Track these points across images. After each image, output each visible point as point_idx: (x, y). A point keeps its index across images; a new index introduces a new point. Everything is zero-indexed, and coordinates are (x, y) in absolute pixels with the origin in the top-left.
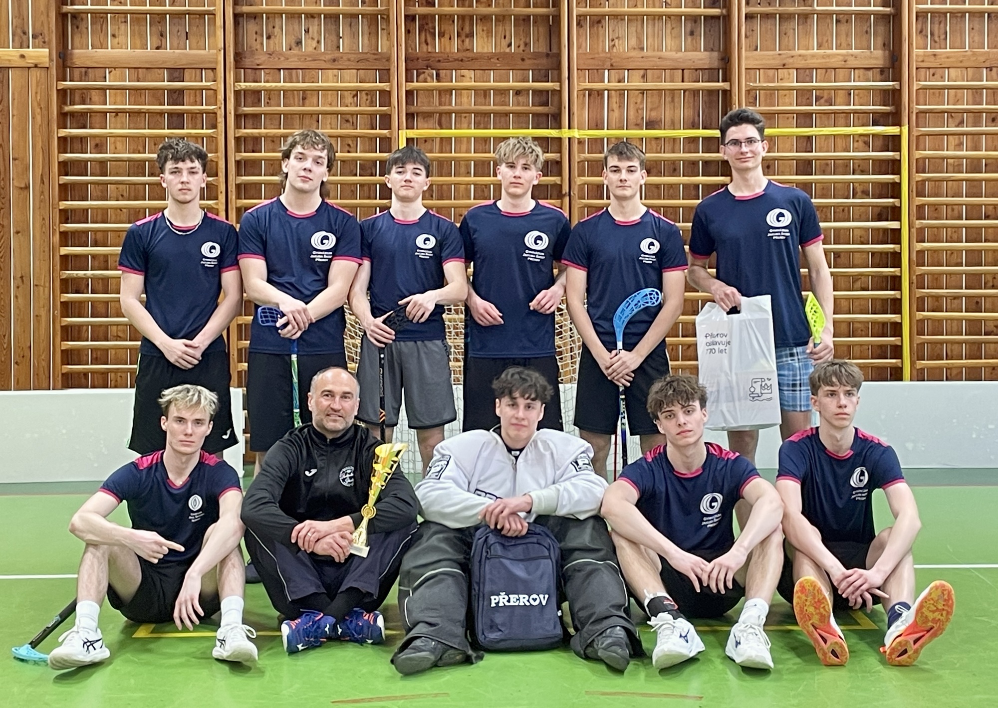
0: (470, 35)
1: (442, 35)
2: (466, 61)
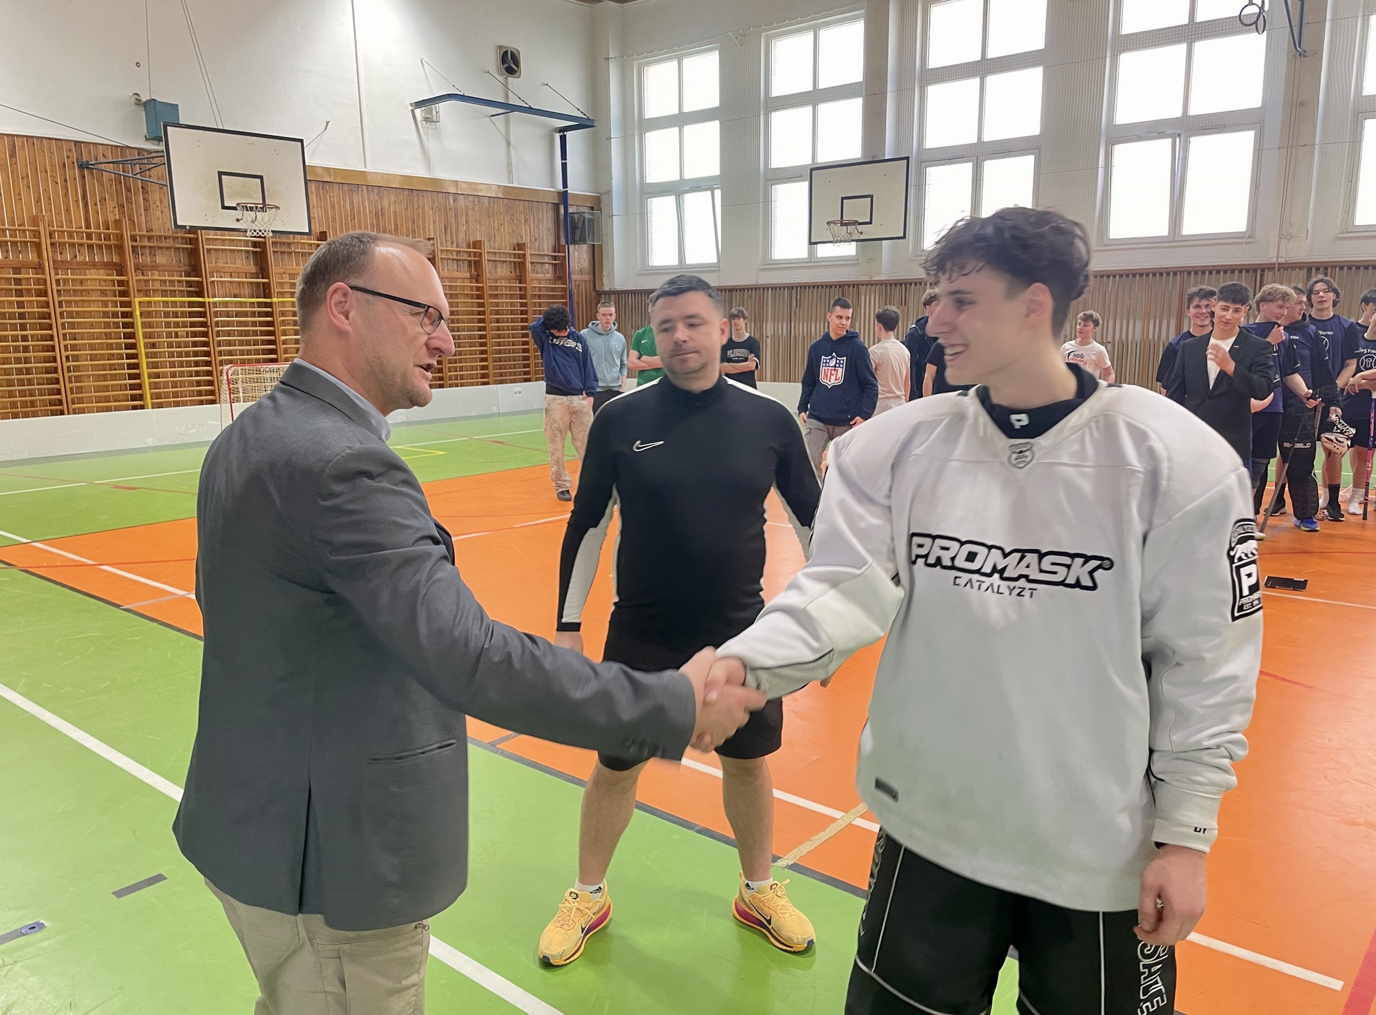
0: (155, 255)
1: (142, 255)
2: (155, 267)
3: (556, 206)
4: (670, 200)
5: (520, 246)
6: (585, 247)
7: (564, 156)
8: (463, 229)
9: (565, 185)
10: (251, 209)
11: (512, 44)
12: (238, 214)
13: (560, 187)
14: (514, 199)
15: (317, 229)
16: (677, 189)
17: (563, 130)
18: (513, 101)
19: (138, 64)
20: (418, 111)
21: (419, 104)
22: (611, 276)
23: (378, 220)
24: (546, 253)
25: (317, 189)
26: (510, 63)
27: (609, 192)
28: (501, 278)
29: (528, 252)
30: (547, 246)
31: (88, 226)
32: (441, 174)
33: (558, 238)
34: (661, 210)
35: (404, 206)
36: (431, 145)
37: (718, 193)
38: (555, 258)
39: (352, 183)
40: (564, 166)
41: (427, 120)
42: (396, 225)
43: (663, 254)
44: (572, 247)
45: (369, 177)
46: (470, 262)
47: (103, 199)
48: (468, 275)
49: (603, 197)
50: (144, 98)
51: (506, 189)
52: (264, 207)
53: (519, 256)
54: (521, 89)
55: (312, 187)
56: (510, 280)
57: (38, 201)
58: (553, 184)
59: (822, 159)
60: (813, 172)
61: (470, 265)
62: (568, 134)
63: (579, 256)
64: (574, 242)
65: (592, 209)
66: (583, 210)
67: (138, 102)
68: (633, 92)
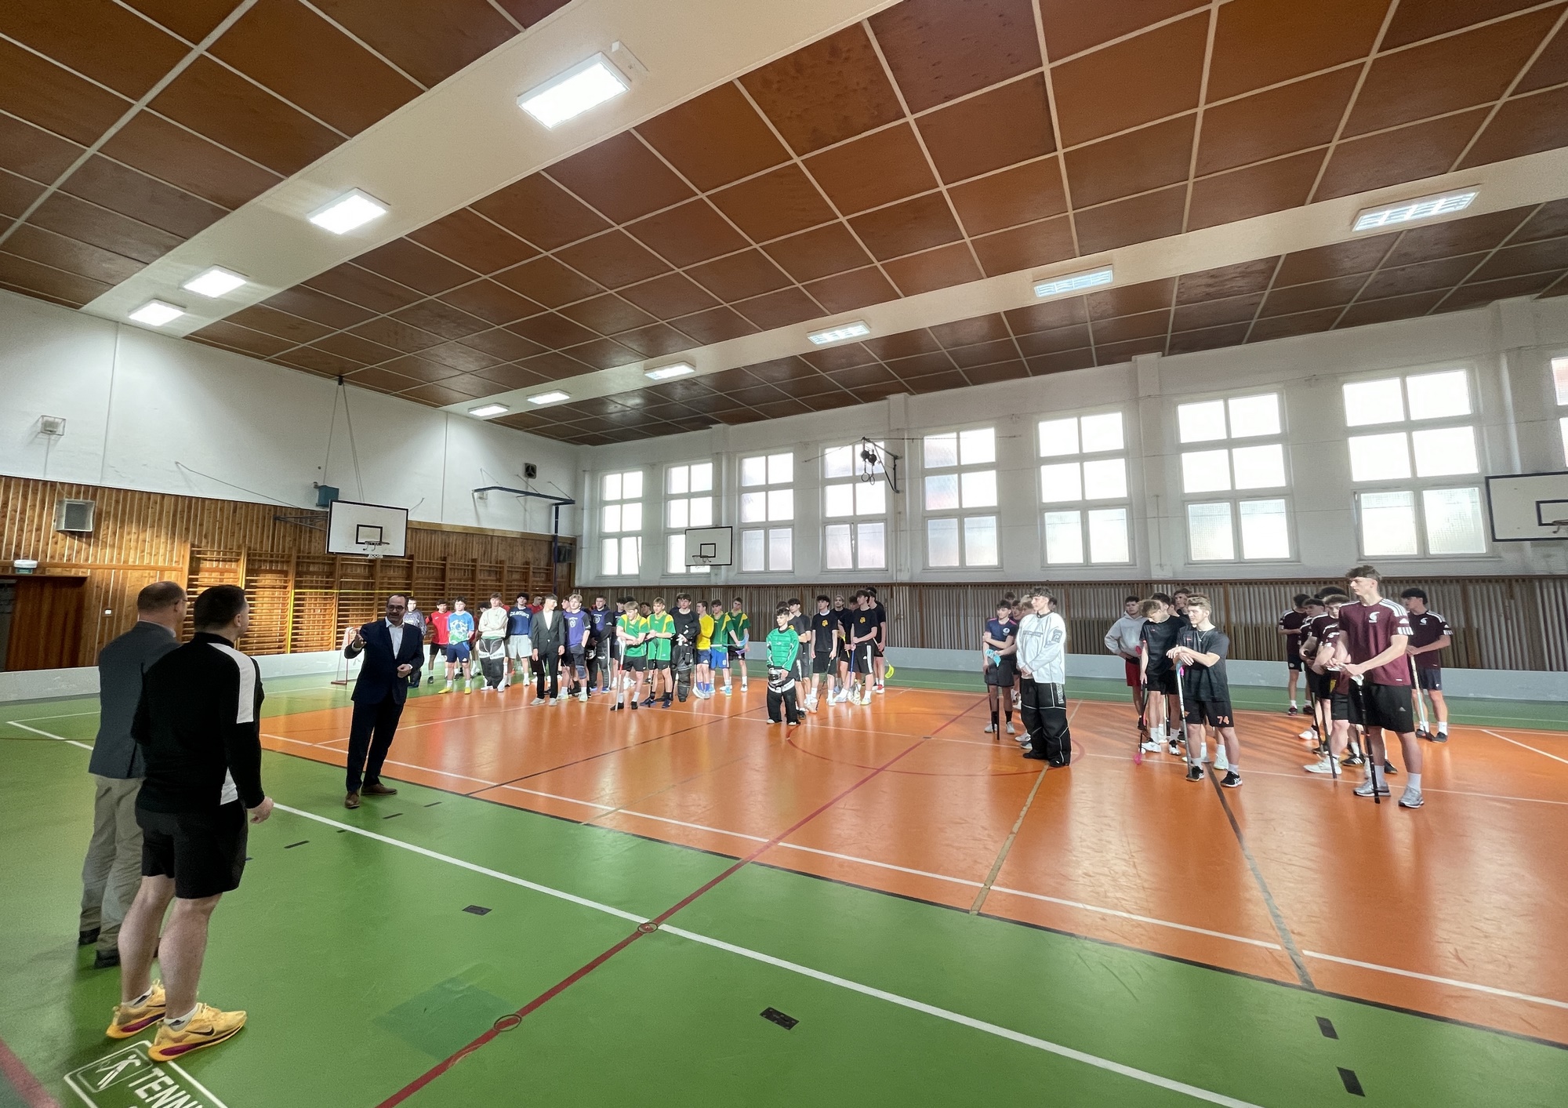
0: (310, 567)
1: (302, 566)
3: (550, 543)
4: (615, 541)
5: (527, 563)
6: (565, 564)
7: (557, 517)
8: (494, 554)
9: (556, 531)
10: (373, 544)
11: (532, 462)
12: (365, 546)
13: (553, 533)
14: (526, 539)
15: (409, 553)
16: (620, 536)
17: (557, 504)
18: (530, 490)
19: (319, 468)
20: (476, 494)
21: (476, 491)
22: (580, 579)
23: (445, 549)
24: (542, 567)
25: (412, 532)
26: (530, 471)
27: (581, 536)
28: (514, 580)
29: (532, 567)
30: (543, 564)
31: (272, 550)
32: (486, 525)
33: (550, 559)
34: (610, 545)
35: (461, 541)
36: (481, 510)
37: (640, 538)
38: (547, 570)
39: (433, 530)
40: (557, 523)
41: (480, 498)
42: (455, 552)
43: (610, 569)
44: (558, 565)
45: (443, 526)
46: (496, 571)
47: (284, 536)
48: (495, 578)
49: (578, 538)
50: (320, 484)
51: (523, 534)
52: (380, 543)
53: (526, 568)
54: (535, 484)
55: (409, 532)
56: (520, 581)
57: (245, 537)
58: (549, 531)
59: (693, 525)
60: (687, 531)
61: (496, 574)
62: (560, 507)
63: (561, 569)
64: (559, 561)
65: (571, 544)
66: (565, 545)
67: (316, 486)
68: (598, 487)
